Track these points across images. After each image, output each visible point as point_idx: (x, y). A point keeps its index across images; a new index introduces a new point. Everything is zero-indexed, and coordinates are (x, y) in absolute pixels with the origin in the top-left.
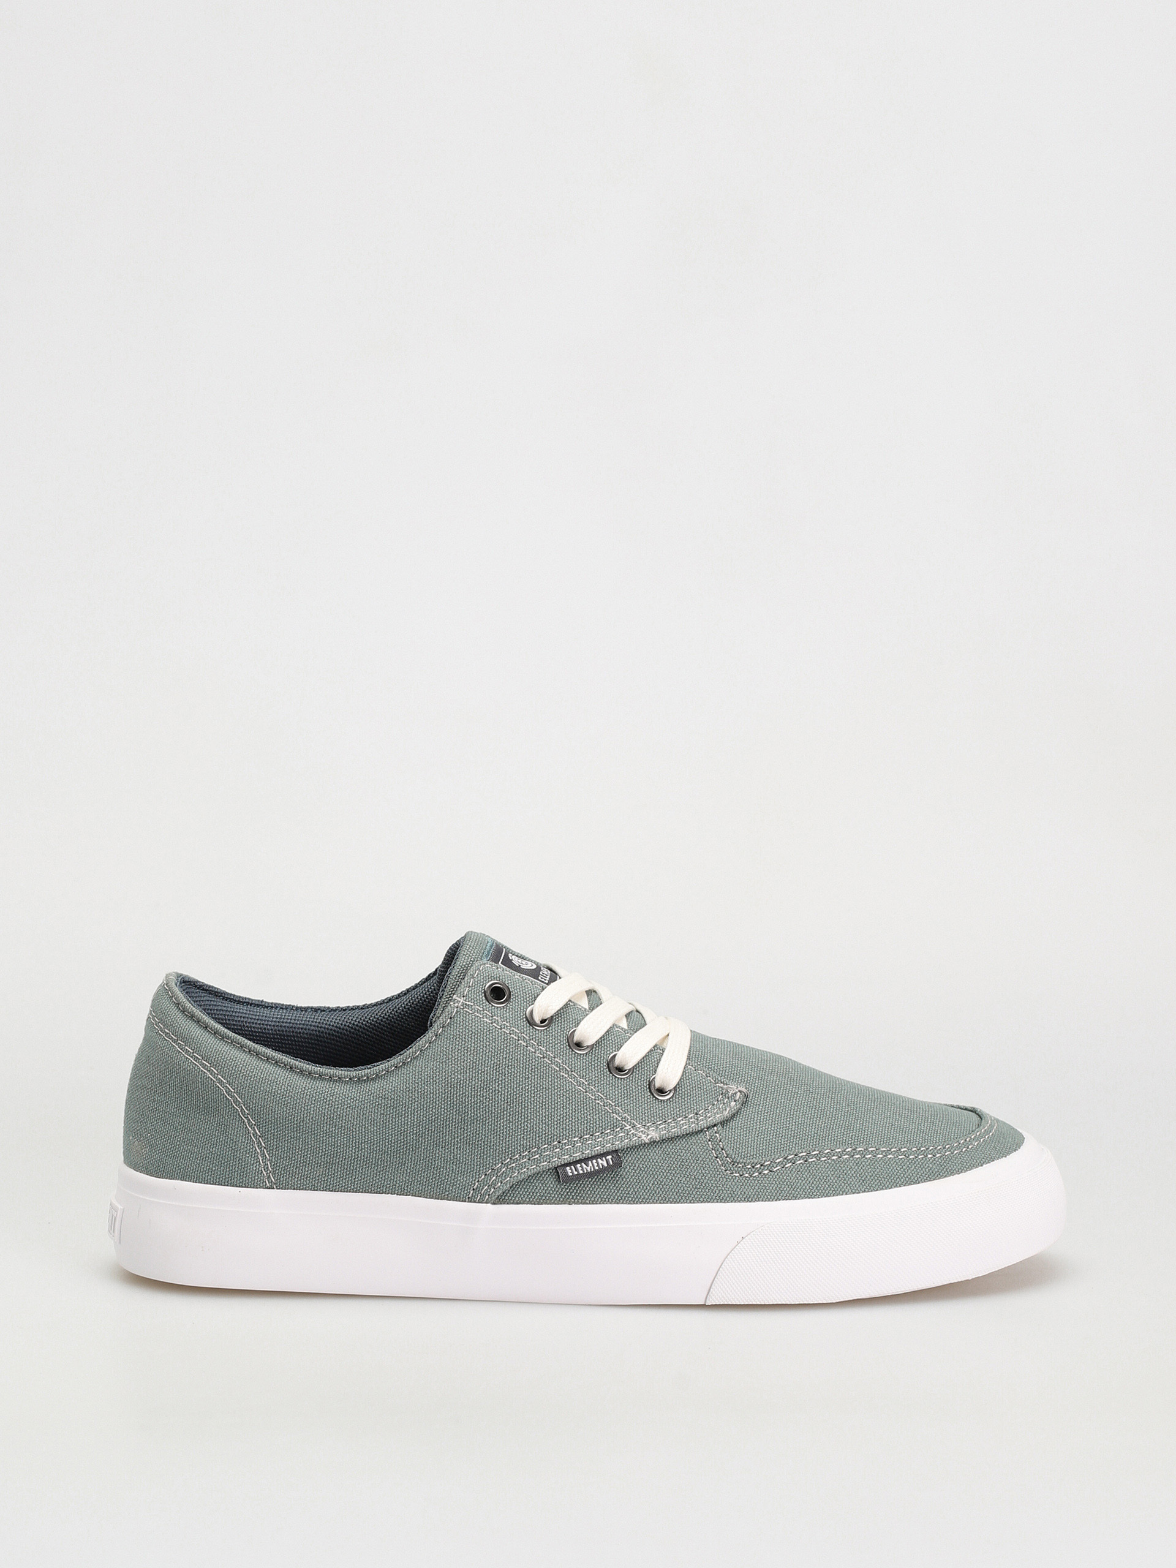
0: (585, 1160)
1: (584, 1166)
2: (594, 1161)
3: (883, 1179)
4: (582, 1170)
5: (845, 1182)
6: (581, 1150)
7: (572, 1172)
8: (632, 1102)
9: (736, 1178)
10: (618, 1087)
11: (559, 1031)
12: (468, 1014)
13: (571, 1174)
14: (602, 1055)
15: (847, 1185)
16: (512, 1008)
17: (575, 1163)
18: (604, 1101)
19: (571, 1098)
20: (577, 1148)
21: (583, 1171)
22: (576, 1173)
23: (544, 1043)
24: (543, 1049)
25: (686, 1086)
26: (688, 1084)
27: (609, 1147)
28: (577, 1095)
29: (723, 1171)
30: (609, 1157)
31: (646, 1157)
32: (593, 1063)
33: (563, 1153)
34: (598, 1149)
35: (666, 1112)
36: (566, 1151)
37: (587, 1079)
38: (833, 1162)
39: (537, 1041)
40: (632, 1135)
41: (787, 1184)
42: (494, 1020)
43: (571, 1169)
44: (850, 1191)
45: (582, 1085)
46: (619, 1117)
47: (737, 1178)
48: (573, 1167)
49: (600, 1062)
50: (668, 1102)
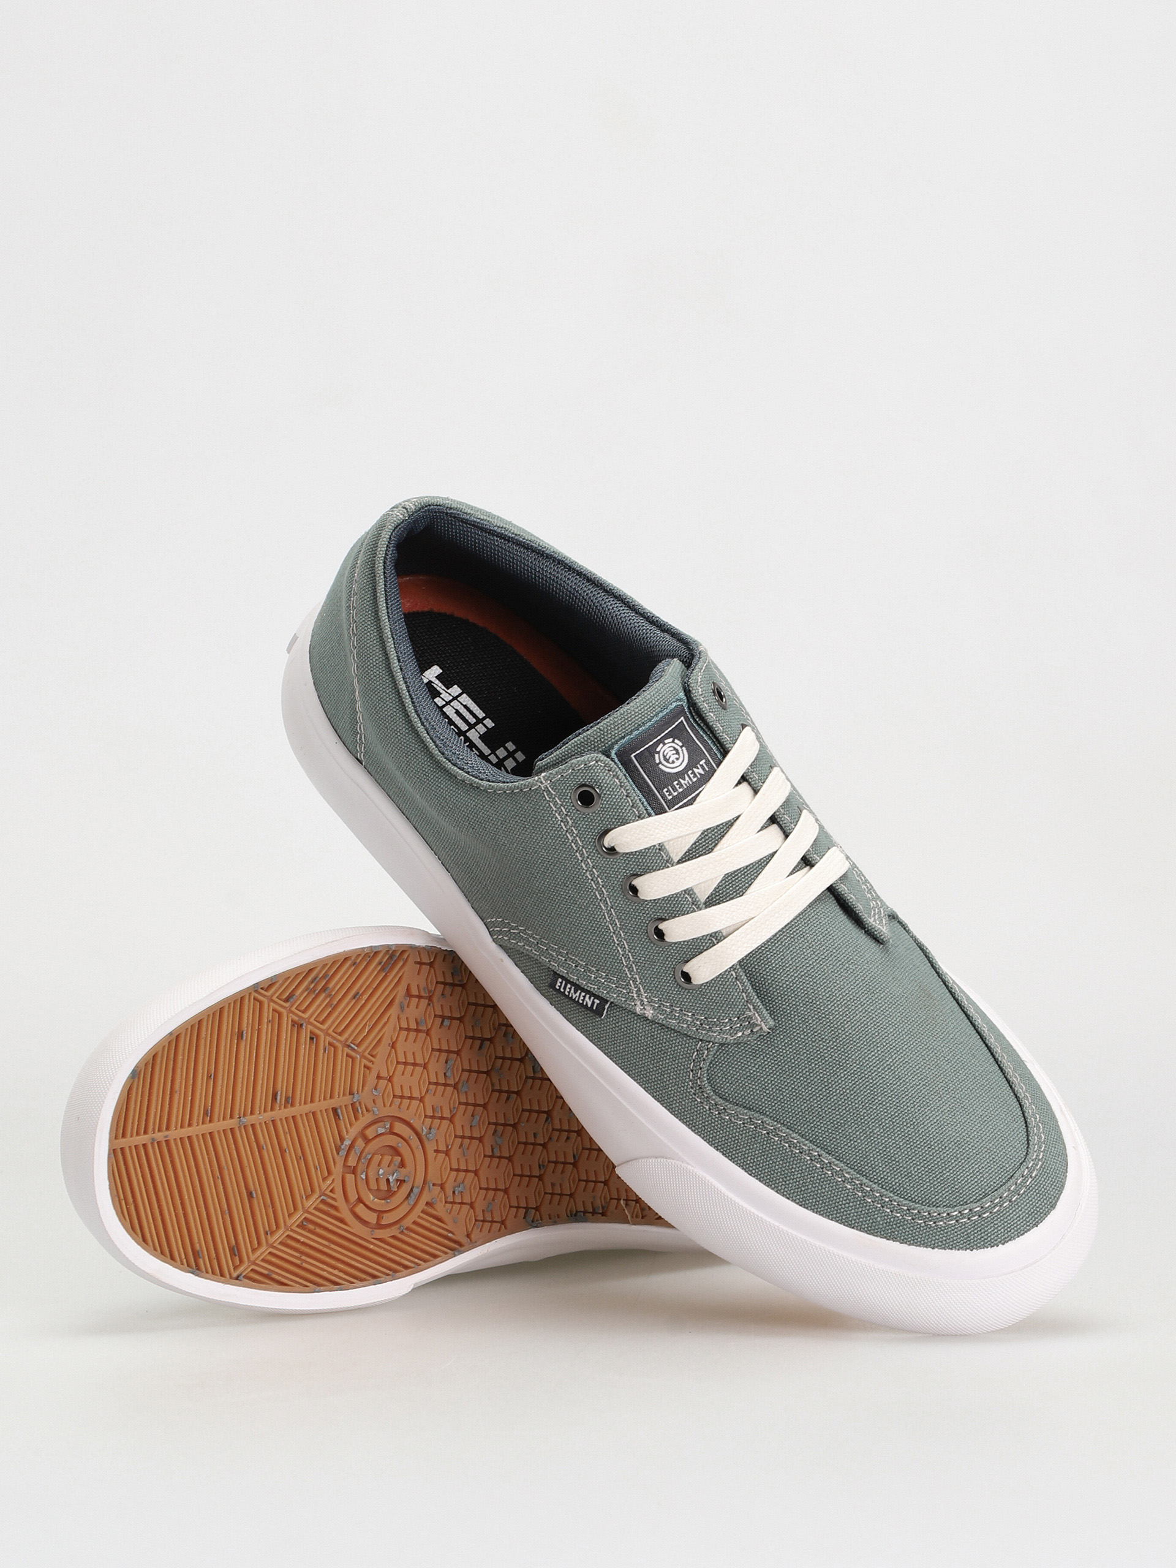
0: (578, 987)
1: (572, 991)
2: (583, 994)
3: (821, 1202)
4: (569, 992)
5: (785, 1179)
6: (579, 976)
7: (560, 987)
8: (651, 969)
9: (694, 1101)
10: (647, 949)
11: (622, 868)
12: (544, 799)
13: (558, 988)
14: (651, 912)
15: (784, 1183)
16: (591, 820)
17: (568, 981)
18: (625, 951)
19: (596, 929)
20: (577, 970)
21: (569, 994)
22: (562, 990)
23: (600, 869)
24: (596, 873)
25: (713, 989)
26: (717, 988)
27: (604, 993)
28: (603, 930)
29: (689, 1086)
30: (597, 1001)
31: (632, 1023)
32: (637, 914)
33: (564, 965)
34: (593, 988)
35: (677, 999)
36: (567, 965)
37: (622, 924)
38: (790, 1153)
39: (594, 863)
40: (631, 997)
41: (734, 1141)
42: (564, 820)
43: (561, 983)
44: (782, 1191)
45: (614, 925)
46: (630, 974)
47: (696, 1102)
48: (564, 982)
49: (644, 917)
50: (687, 991)
